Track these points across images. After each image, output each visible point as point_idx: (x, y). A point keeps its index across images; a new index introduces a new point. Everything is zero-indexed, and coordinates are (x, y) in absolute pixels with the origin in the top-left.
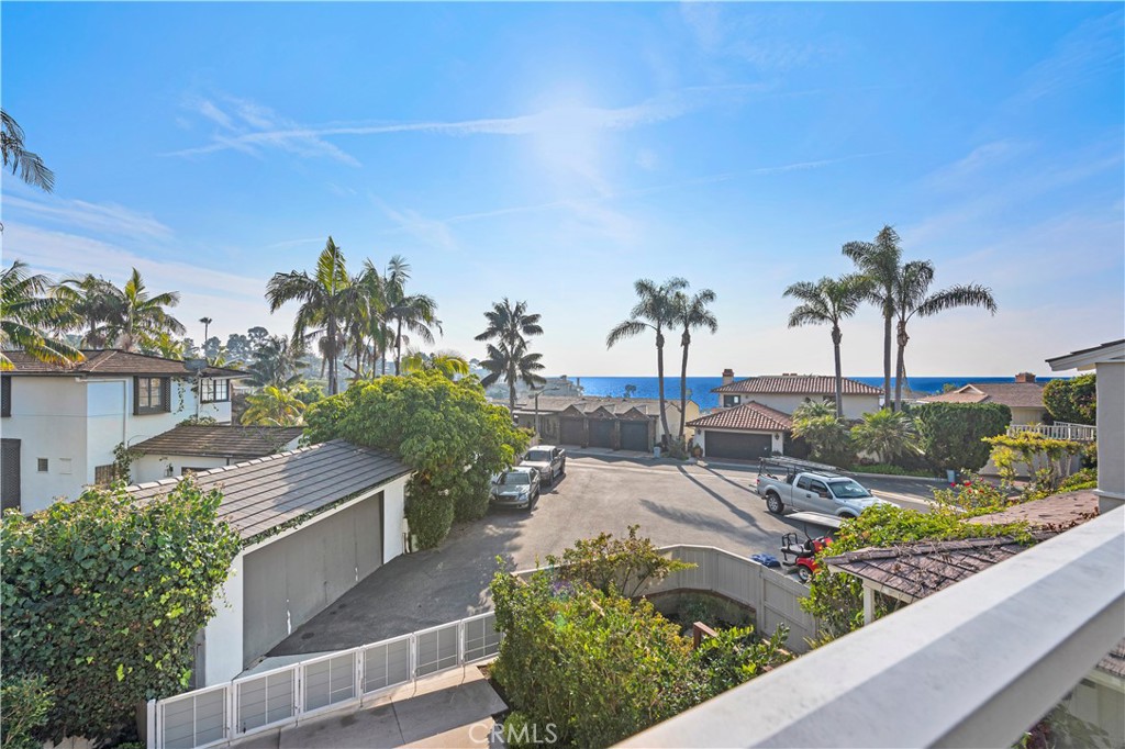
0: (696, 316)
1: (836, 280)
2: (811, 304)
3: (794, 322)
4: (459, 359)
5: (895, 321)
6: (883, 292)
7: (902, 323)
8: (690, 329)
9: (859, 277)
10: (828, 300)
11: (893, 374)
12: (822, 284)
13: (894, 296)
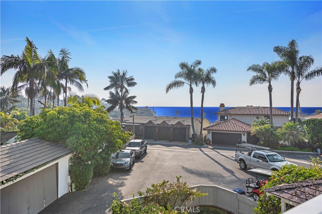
0: (208, 79)
1: (270, 63)
2: (259, 74)
3: (252, 82)
4: (96, 99)
5: (295, 82)
6: (290, 69)
8: (205, 85)
9: (280, 62)
10: (266, 73)
11: (295, 106)
12: (264, 65)
13: (295, 71)
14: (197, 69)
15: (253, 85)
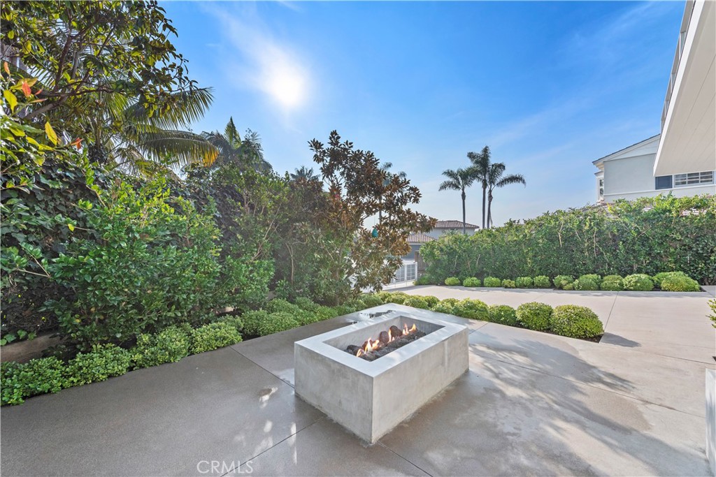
1: (463, 170)
2: (451, 180)
3: (443, 187)
5: (487, 190)
6: (482, 177)
7: (490, 191)
9: (473, 169)
10: (460, 179)
12: (458, 172)
13: (487, 178)
15: (443, 191)
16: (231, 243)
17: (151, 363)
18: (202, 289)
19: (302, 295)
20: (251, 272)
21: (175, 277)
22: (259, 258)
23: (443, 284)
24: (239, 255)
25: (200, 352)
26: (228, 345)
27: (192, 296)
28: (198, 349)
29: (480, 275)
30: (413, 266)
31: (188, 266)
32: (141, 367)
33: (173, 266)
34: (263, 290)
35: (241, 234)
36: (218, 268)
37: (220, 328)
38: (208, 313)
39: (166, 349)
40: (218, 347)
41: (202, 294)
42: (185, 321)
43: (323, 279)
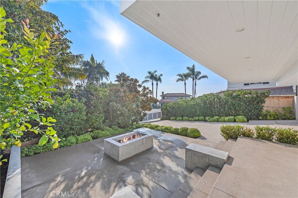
0: (159, 80)
1: (185, 74)
2: (180, 78)
5: (194, 81)
6: (192, 76)
7: (195, 82)
8: (158, 82)
9: (189, 73)
10: (184, 77)
12: (183, 74)
13: (194, 77)
14: (154, 75)
15: (178, 82)
16: (90, 109)
17: (66, 146)
18: (80, 124)
19: (114, 125)
20: (96, 118)
21: (72, 121)
22: (99, 113)
23: (170, 120)
24: (92, 113)
25: (80, 143)
26: (88, 141)
27: (77, 127)
28: (79, 142)
29: (182, 116)
30: (160, 113)
31: (76, 118)
32: (63, 147)
33: (72, 118)
34: (100, 124)
35: (93, 106)
36: (85, 118)
37: (86, 136)
38: (82, 132)
39: (70, 142)
40: (85, 142)
41: (80, 126)
42: (75, 134)
43: (120, 120)
